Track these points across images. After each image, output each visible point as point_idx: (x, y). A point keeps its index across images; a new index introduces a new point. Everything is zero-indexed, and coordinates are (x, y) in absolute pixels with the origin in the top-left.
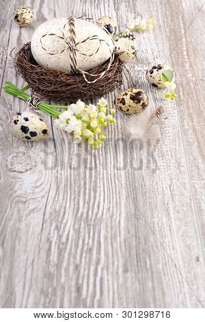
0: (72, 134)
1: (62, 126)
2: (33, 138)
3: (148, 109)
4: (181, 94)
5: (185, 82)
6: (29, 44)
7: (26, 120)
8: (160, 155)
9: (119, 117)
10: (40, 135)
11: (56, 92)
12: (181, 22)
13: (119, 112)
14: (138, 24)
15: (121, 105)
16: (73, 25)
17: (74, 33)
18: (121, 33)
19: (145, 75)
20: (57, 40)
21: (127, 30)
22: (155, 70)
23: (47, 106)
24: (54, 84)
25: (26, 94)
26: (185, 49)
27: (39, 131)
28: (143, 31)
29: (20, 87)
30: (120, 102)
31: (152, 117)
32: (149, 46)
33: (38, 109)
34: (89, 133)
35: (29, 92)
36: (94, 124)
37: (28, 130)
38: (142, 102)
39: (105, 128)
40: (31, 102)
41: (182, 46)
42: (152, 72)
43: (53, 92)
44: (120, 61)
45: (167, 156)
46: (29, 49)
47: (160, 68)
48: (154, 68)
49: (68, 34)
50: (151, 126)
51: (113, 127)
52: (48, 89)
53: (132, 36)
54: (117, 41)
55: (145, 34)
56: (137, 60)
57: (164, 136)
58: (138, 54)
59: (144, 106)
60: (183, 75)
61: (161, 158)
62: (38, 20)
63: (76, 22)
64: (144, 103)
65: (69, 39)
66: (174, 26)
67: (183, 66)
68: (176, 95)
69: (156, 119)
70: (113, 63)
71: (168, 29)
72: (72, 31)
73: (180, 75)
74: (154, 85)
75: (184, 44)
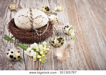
0: (32, 57)
1: (28, 54)
2: (15, 60)
3: (64, 45)
4: (77, 37)
5: (78, 32)
6: (13, 19)
7: (12, 52)
8: (70, 65)
9: (52, 48)
10: (17, 59)
11: (25, 39)
12: (75, 7)
13: (52, 47)
14: (58, 8)
15: (53, 43)
16: (32, 11)
17: (32, 15)
18: (51, 12)
19: (62, 29)
20: (25, 17)
21: (54, 11)
22: (66, 28)
23: (21, 45)
24: (24, 36)
25: (13, 40)
26: (77, 18)
27: (16, 57)
28: (60, 11)
29: (10, 37)
30: (52, 42)
31: (66, 48)
32: (63, 17)
33: (18, 46)
34: (39, 57)
35: (14, 39)
36: (41, 53)
37: (13, 57)
38: (61, 42)
39: (46, 54)
40: (15, 43)
41: (76, 17)
42: (65, 29)
43: (24, 39)
44: (51, 25)
45: (73, 66)
46: (14, 21)
47: (68, 27)
48: (66, 27)
49: (29, 15)
50: (65, 52)
51: (49, 53)
52: (22, 38)
53: (56, 13)
54: (50, 16)
55: (61, 12)
56: (58, 23)
57: (71, 56)
58: (59, 21)
59: (62, 44)
60: (77, 29)
61: (70, 67)
62: (18, 8)
63: (33, 10)
64: (62, 42)
65: (30, 17)
66: (72, 8)
67: (77, 25)
68: (75, 38)
69: (67, 49)
70: (49, 26)
71: (67, 8)
72: (31, 14)
73: (76, 29)
74: (66, 34)
75: (77, 16)
